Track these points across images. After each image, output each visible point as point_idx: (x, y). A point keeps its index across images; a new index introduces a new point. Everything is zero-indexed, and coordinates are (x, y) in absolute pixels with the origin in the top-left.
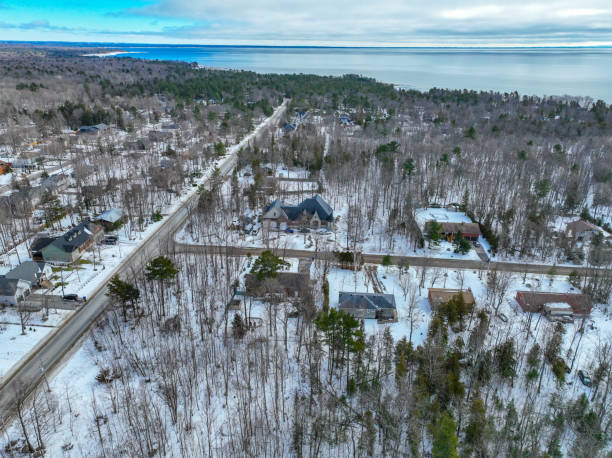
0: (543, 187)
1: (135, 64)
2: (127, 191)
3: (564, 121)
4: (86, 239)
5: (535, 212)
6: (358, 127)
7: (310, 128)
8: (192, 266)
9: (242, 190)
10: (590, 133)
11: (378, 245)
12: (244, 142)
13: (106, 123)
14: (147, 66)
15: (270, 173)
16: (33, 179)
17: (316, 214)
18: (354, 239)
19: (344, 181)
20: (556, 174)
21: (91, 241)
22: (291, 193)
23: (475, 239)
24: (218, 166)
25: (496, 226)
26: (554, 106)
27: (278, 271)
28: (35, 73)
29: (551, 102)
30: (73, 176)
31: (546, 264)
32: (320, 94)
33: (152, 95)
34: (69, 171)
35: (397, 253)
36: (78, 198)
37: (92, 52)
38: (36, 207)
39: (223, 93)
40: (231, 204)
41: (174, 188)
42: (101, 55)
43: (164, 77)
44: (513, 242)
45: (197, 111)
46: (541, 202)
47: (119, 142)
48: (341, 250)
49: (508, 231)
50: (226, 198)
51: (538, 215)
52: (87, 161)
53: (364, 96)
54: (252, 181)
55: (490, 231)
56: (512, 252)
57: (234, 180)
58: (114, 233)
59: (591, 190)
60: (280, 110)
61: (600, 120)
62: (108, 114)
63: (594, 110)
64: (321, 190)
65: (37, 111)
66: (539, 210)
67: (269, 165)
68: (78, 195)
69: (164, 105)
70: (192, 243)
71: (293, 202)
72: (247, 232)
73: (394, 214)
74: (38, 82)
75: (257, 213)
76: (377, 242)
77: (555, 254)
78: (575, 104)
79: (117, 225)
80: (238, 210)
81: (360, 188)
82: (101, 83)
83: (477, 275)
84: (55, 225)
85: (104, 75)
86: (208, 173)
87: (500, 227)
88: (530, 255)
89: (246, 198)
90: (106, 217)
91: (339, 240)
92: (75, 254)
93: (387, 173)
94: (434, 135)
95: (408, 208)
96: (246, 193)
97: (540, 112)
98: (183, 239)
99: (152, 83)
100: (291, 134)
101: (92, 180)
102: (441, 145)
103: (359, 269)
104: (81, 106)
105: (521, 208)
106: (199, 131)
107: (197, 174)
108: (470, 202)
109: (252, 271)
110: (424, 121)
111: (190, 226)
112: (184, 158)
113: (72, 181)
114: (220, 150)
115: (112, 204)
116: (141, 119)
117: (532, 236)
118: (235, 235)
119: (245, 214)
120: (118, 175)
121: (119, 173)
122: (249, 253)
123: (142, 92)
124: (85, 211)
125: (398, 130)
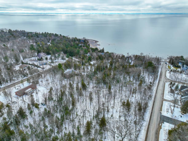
5: (8, 67)
10: (12, 39)
20: (8, 53)
31: (19, 80)
44: (6, 79)
46: (8, 63)
51: (9, 67)
56: (7, 82)
59: (21, 56)
61: (13, 35)
63: (9, 32)
66: (9, 66)
77: (20, 76)
88: (13, 80)
117: (11, 74)
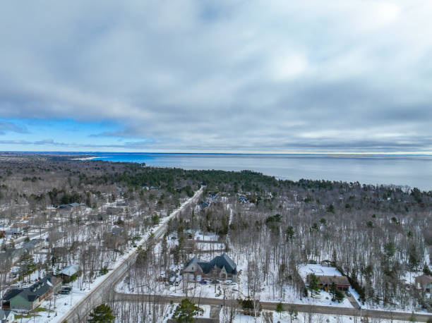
0: (390, 248)
1: (104, 164)
2: (85, 251)
3: (394, 201)
4: (47, 290)
6: (252, 204)
7: (219, 205)
8: (126, 313)
9: (169, 250)
11: (272, 295)
12: (173, 215)
13: (78, 202)
14: (112, 165)
15: (191, 236)
16: (18, 243)
17: (224, 268)
18: (254, 289)
19: (244, 243)
21: (50, 292)
22: (205, 252)
23: (346, 289)
24: (153, 232)
25: (361, 278)
26: (386, 192)
27: (194, 317)
28: (37, 171)
29: (382, 188)
30: (47, 240)
32: (226, 183)
33: (113, 183)
34: (45, 236)
35: (287, 301)
36: (48, 257)
37: (77, 157)
38: (15, 265)
39: (161, 182)
40: (161, 260)
41: (119, 249)
42: (82, 159)
43: (122, 172)
45: (142, 193)
47: (85, 215)
48: (243, 298)
49: (371, 283)
50: (157, 256)
52: (60, 229)
53: (255, 184)
54: (177, 243)
55: (357, 283)
57: (164, 242)
58: (70, 284)
60: (198, 193)
62: (81, 196)
64: (227, 250)
65: (32, 195)
67: (190, 231)
68: (48, 254)
69: (120, 190)
70: (128, 293)
71: (206, 258)
72: (171, 283)
73: (282, 269)
74: (37, 176)
75: (179, 268)
76: (271, 291)
78: (399, 190)
79: (73, 278)
80: (165, 266)
81: (256, 249)
82: (80, 176)
83: (353, 321)
84: (26, 278)
85: (83, 171)
86: (145, 237)
87: (364, 280)
89: (172, 256)
90: (66, 272)
91: (241, 290)
92: (36, 303)
93: (274, 237)
94: (305, 210)
95: (293, 263)
96: (172, 252)
97: (377, 195)
98: (122, 289)
99: (113, 176)
100: (206, 209)
101: (61, 243)
102: (311, 218)
103: (258, 315)
104: (63, 191)
105: (377, 265)
106: (141, 208)
107: (138, 238)
108: (338, 259)
109: (173, 317)
110: (298, 200)
111: (128, 278)
112: (130, 226)
113: (46, 244)
114: (155, 221)
115: (72, 261)
116: (103, 199)
118: (162, 286)
119: (170, 268)
120: (80, 240)
121: (81, 237)
122: (171, 300)
123: (106, 182)
124: (51, 267)
125: (280, 207)
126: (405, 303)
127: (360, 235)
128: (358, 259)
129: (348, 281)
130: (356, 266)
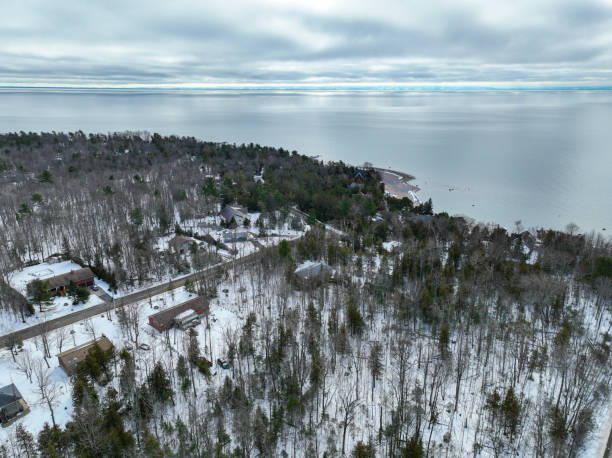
0: (137, 215)
3: (133, 154)
5: (139, 240)
10: (158, 162)
20: (144, 201)
23: (91, 283)
25: (107, 263)
26: (121, 142)
29: (116, 138)
31: (164, 282)
44: (129, 274)
46: (140, 229)
49: (121, 265)
51: (142, 241)
55: (104, 271)
56: (131, 283)
59: (176, 209)
61: (162, 150)
63: (153, 141)
66: (141, 237)
77: (168, 271)
78: (137, 138)
83: (106, 318)
87: (112, 264)
88: (148, 280)
97: (110, 147)
105: (125, 240)
108: (72, 248)
117: (143, 263)
126: (161, 273)
127: (96, 207)
128: (100, 240)
129: (91, 273)
130: (100, 250)
